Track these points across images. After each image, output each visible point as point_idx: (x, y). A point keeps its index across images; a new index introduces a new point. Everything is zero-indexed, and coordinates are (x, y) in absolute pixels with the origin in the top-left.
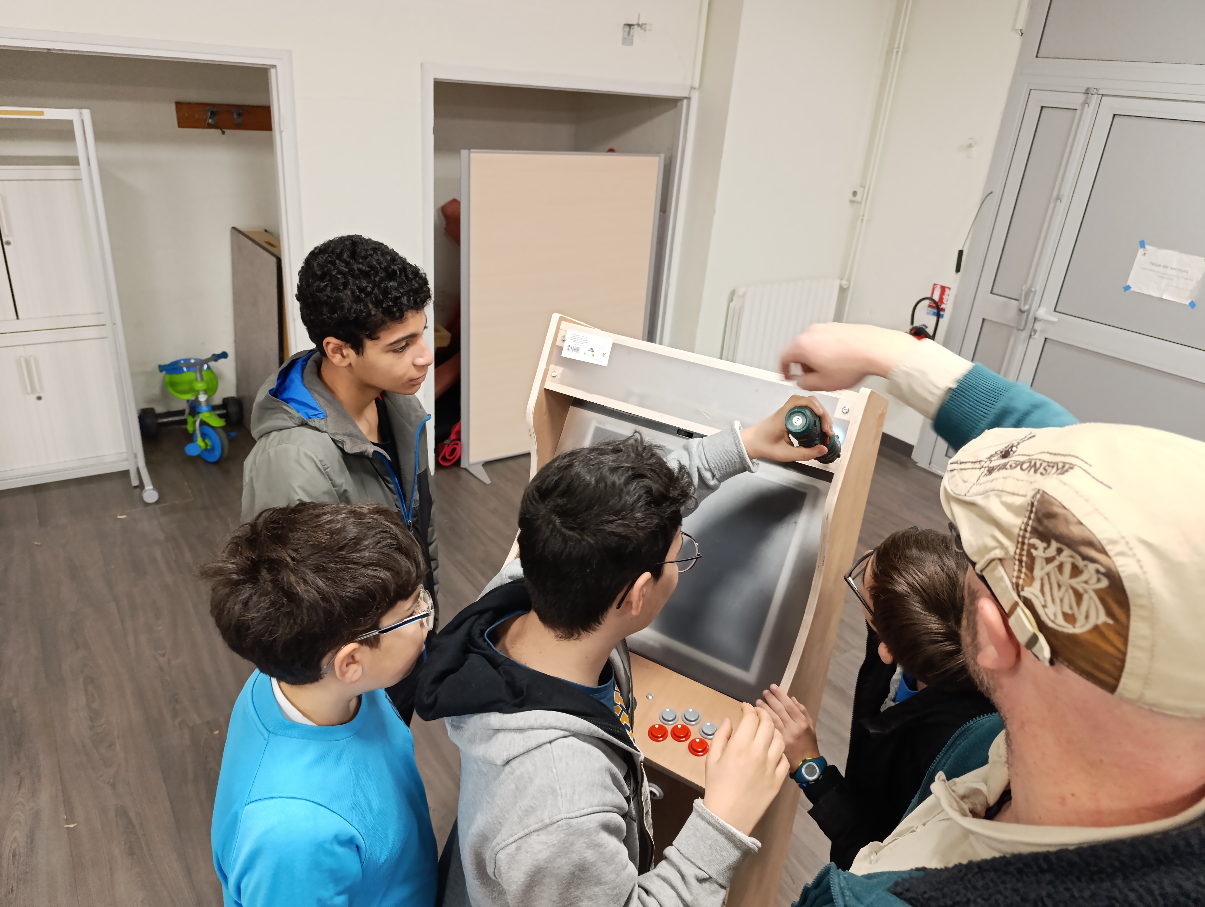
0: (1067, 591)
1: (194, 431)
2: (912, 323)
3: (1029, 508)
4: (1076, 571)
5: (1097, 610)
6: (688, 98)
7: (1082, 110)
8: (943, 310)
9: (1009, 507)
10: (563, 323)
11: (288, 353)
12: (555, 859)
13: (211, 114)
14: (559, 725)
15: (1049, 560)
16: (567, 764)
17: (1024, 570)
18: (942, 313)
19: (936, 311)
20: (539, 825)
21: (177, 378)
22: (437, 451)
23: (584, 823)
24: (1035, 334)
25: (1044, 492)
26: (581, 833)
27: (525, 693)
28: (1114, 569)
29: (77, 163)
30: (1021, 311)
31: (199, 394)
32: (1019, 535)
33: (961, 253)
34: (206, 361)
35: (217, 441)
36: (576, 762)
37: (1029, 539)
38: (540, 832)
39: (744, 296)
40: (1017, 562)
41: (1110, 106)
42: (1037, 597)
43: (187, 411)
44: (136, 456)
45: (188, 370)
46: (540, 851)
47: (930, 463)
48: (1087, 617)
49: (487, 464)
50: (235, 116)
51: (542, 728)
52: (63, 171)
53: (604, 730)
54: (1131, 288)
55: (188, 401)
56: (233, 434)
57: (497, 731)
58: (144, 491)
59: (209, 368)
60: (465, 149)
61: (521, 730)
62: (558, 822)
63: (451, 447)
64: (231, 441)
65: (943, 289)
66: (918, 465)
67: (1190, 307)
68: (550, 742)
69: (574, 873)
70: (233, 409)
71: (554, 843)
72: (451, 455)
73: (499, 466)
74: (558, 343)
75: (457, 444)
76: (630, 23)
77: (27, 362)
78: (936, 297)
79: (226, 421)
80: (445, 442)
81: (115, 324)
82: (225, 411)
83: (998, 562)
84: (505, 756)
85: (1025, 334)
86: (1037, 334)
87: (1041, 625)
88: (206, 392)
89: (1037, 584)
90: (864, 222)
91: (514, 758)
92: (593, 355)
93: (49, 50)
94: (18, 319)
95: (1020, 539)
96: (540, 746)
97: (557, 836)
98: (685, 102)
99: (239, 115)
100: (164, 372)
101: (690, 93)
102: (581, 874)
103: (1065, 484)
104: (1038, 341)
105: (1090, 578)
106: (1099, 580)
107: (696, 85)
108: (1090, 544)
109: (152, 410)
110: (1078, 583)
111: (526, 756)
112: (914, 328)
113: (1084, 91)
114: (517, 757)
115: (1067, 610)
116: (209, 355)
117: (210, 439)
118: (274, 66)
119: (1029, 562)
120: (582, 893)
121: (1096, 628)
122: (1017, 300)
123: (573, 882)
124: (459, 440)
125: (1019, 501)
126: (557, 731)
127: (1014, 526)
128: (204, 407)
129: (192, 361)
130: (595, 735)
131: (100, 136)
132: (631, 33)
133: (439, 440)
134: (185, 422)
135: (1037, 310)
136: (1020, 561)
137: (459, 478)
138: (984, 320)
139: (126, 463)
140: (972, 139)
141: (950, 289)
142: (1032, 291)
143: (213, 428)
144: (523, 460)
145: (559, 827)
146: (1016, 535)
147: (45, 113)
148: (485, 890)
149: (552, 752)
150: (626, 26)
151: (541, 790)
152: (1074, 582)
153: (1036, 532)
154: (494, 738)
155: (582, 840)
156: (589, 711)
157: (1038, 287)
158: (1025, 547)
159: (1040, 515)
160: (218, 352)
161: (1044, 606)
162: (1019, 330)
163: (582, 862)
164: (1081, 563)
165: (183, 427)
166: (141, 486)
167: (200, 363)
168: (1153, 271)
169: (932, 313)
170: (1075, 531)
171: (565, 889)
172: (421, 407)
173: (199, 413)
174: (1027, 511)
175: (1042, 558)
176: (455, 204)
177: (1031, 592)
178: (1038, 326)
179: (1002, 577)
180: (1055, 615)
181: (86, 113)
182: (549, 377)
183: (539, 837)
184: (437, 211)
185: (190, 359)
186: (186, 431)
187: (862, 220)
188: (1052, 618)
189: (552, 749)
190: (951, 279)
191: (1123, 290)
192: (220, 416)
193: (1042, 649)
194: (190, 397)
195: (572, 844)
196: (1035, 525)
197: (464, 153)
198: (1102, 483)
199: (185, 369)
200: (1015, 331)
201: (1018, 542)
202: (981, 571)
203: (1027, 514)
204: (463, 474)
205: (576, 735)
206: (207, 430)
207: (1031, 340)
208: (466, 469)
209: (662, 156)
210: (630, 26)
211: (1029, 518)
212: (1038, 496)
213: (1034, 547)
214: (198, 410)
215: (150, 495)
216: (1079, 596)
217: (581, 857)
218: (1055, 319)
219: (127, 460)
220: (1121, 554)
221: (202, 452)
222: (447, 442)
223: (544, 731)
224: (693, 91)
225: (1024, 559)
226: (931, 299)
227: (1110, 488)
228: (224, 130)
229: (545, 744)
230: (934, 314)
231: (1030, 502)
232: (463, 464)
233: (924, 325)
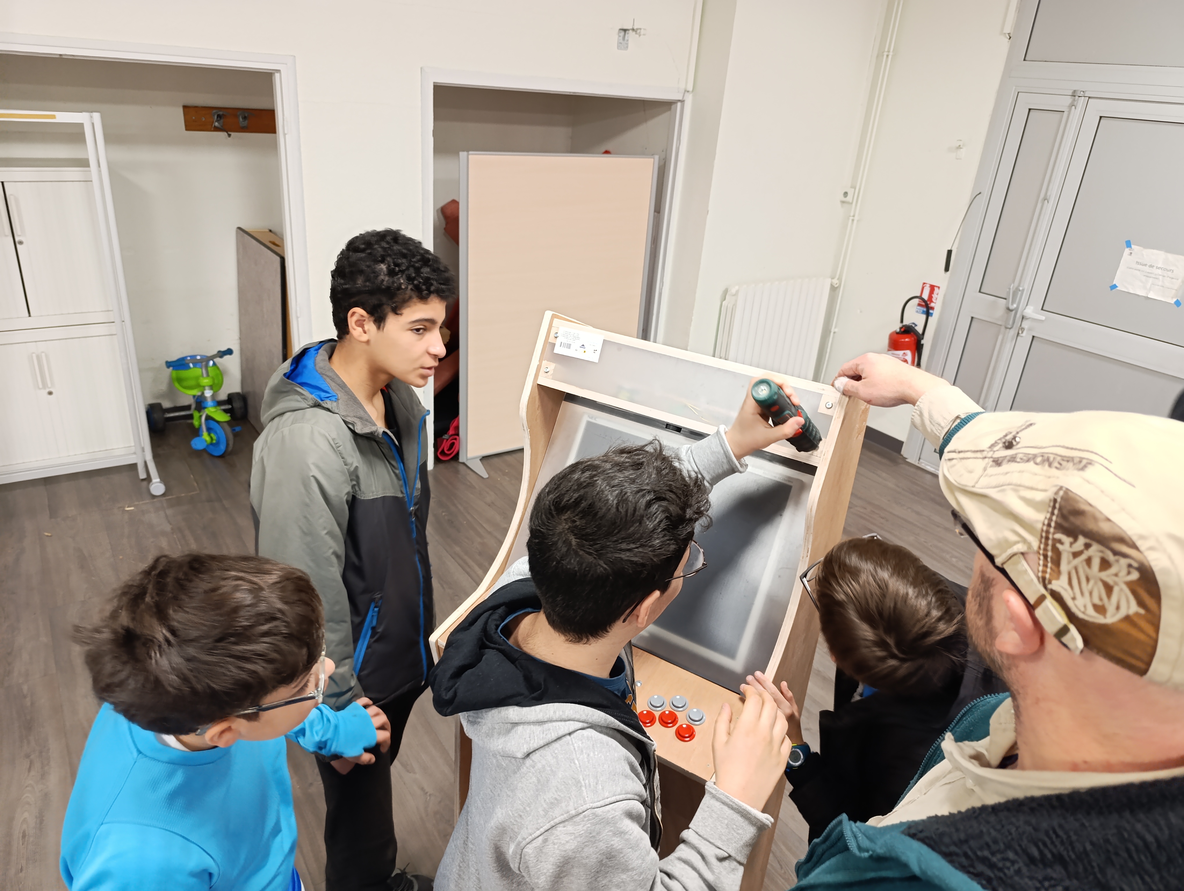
0: (1096, 583)
1: (200, 425)
2: (902, 321)
3: (1052, 504)
4: (1105, 564)
5: (1128, 601)
6: (682, 101)
7: (1069, 112)
8: (933, 308)
9: (1029, 502)
10: (556, 321)
11: (291, 351)
12: (583, 849)
13: (217, 118)
14: (577, 717)
15: (1076, 555)
16: (588, 755)
17: (1049, 565)
18: (931, 311)
19: (925, 309)
20: (565, 816)
21: (184, 373)
22: (436, 446)
23: (609, 811)
24: (1022, 333)
25: (1067, 489)
26: (606, 822)
27: (543, 686)
28: (1146, 563)
29: (88, 166)
30: (1009, 310)
31: (205, 390)
32: (1042, 530)
33: (950, 252)
34: (212, 358)
35: (223, 435)
36: (596, 753)
37: (1054, 534)
38: (567, 823)
39: (736, 294)
40: (1042, 557)
41: (1097, 108)
42: (1065, 590)
43: (193, 407)
44: (143, 450)
45: (195, 366)
46: (567, 842)
47: (920, 459)
48: (1118, 608)
49: (485, 459)
50: (241, 119)
51: (561, 721)
52: (73, 173)
53: (620, 721)
54: (1117, 287)
55: (194, 396)
56: (238, 429)
57: (515, 724)
58: (151, 484)
59: (214, 364)
60: (463, 151)
61: (541, 723)
62: (584, 812)
63: (449, 442)
64: (236, 435)
65: (932, 288)
66: (907, 460)
67: (1175, 306)
68: (570, 734)
69: (602, 861)
70: (237, 405)
71: (581, 833)
72: (449, 450)
73: (496, 460)
74: (551, 340)
75: (456, 439)
76: (625, 28)
77: (39, 358)
78: (925, 296)
79: (231, 416)
80: (444, 437)
81: (123, 321)
82: (230, 407)
83: (1021, 556)
84: (525, 749)
85: (1012, 332)
86: (1025, 332)
87: (1071, 616)
88: (211, 387)
89: (1064, 578)
90: (855, 222)
91: (534, 751)
92: (585, 352)
93: (61, 55)
94: (30, 316)
95: (1044, 534)
96: (559, 738)
97: (584, 826)
98: (679, 104)
99: (245, 118)
100: (171, 368)
101: (684, 96)
102: (608, 863)
103: (1088, 482)
104: (1026, 338)
105: (1120, 571)
106: (1129, 573)
107: (690, 88)
108: (1122, 540)
109: (159, 405)
110: (1108, 576)
111: (546, 748)
112: (903, 326)
113: (1071, 94)
114: (537, 749)
115: (1097, 601)
116: (215, 352)
117: (216, 433)
118: (278, 71)
119: (1054, 557)
120: (610, 881)
121: (1127, 619)
122: (1005, 299)
123: (600, 871)
124: (458, 435)
125: (1039, 496)
126: (576, 722)
127: (1037, 521)
128: (210, 402)
129: (198, 358)
130: (611, 726)
131: (109, 139)
132: (626, 38)
133: (438, 434)
134: (191, 417)
135: (1025, 309)
136: (1045, 557)
137: (457, 472)
138: (972, 318)
139: (134, 456)
140: (961, 140)
141: (939, 287)
142: (1020, 290)
143: (218, 422)
144: (518, 455)
145: (585, 817)
146: (1040, 530)
147: (57, 117)
148: (505, 882)
149: (573, 744)
150: (621, 31)
151: (564, 782)
152: (1104, 575)
153: (1059, 527)
154: (513, 731)
155: (608, 828)
156: (605, 703)
157: (1026, 286)
158: (1050, 542)
159: (1065, 512)
160: (224, 349)
161: (1074, 599)
162: (1006, 328)
163: (609, 849)
164: (1111, 557)
165: (189, 421)
166: (149, 479)
167: (206, 360)
168: (1139, 270)
169: (921, 311)
170: (1105, 528)
171: (593, 879)
172: (420, 403)
173: (205, 408)
174: (1049, 506)
175: (1068, 552)
176: (455, 203)
177: (1060, 585)
178: (1026, 324)
179: (1026, 571)
180: (1085, 606)
181: (97, 116)
182: (542, 373)
183: (565, 828)
184: (436, 211)
185: (196, 356)
186: (192, 425)
187: (853, 220)
188: (1082, 609)
189: (572, 741)
190: (940, 279)
191: (1110, 289)
192: (226, 411)
193: (1074, 639)
194: (196, 392)
195: (598, 833)
196: (1060, 521)
197: (463, 155)
198: (1125, 481)
199: (191, 365)
200: (1003, 329)
201: (1042, 537)
202: (1003, 564)
203: (1050, 510)
204: (462, 468)
205: (593, 726)
206: (213, 424)
207: (1019, 338)
208: (464, 464)
209: (657, 157)
210: (625, 30)
211: (1052, 514)
212: (1061, 493)
213: (1060, 542)
214: (203, 405)
215: (157, 487)
216: (1109, 589)
217: (608, 845)
218: (1043, 318)
219: (135, 453)
220: (1151, 548)
221: (208, 446)
222: (446, 437)
223: (563, 723)
224: (686, 94)
225: (1050, 554)
226: (920, 297)
227: (1134, 486)
228: (230, 133)
229: (564, 736)
230: (923, 312)
231: (1052, 498)
232: (462, 459)
233: (914, 323)
